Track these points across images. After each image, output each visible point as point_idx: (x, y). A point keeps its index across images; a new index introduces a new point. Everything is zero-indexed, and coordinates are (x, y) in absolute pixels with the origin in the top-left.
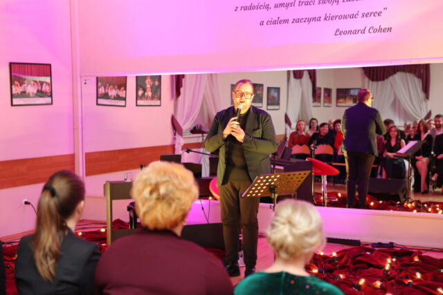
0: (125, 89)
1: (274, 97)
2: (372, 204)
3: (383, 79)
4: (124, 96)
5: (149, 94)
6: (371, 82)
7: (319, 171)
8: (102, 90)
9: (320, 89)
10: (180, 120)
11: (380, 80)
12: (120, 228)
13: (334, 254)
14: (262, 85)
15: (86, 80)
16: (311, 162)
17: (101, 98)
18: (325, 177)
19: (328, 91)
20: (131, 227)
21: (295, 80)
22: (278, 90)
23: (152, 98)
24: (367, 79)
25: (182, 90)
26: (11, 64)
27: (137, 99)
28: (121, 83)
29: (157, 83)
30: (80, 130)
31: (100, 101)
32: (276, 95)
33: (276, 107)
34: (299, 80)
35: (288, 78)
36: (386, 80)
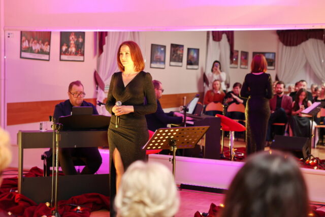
0: (49, 44)
1: (193, 58)
3: (296, 45)
4: (48, 50)
5: (73, 50)
6: (285, 47)
7: (228, 128)
8: (26, 44)
9: (237, 51)
10: (102, 76)
11: (293, 45)
12: (37, 176)
14: (182, 46)
15: (9, 34)
16: (219, 119)
17: (25, 51)
18: (233, 132)
19: (245, 54)
20: (45, 175)
21: (214, 42)
22: (197, 51)
23: (76, 54)
24: (281, 44)
25: (105, 47)
27: (61, 54)
28: (45, 38)
29: (81, 40)
30: (3, 81)
31: (24, 55)
32: (195, 55)
33: (195, 67)
34: (217, 43)
35: (208, 40)
36: (298, 46)
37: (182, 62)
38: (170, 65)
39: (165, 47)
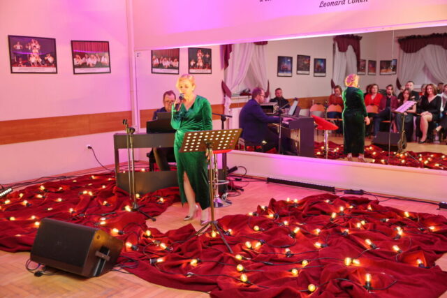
0: (178, 60)
1: (320, 67)
3: (416, 51)
4: (177, 66)
5: (201, 64)
6: (405, 54)
8: (156, 62)
9: (365, 61)
10: (228, 85)
11: (413, 52)
14: (309, 57)
15: (138, 54)
17: (156, 67)
18: (327, 131)
19: (373, 63)
21: (340, 53)
22: (324, 61)
23: (204, 68)
24: (402, 51)
25: (230, 61)
26: (72, 42)
27: (189, 68)
28: (174, 55)
29: (207, 56)
30: (135, 93)
31: (155, 70)
32: (322, 65)
33: (323, 74)
34: (344, 53)
35: (334, 52)
36: (418, 52)
37: (309, 70)
38: (297, 74)
39: (291, 58)
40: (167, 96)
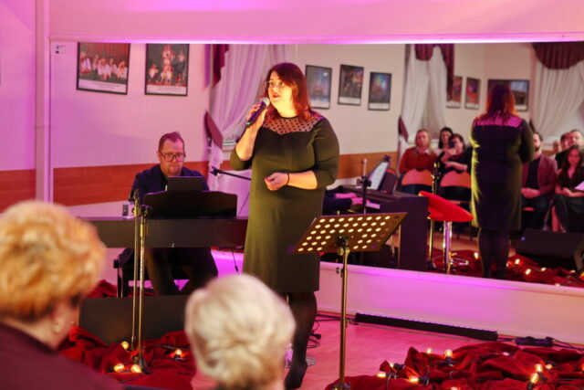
1: (380, 89)
2: (528, 272)
3: (568, 67)
4: (124, 76)
5: (168, 75)
6: (546, 70)
7: (441, 215)
8: (86, 65)
9: (461, 78)
10: (218, 121)
11: (562, 67)
12: (105, 296)
13: (449, 353)
14: (361, 69)
15: (58, 47)
16: (425, 199)
17: (83, 78)
18: (450, 224)
19: (474, 83)
20: (119, 295)
21: (418, 62)
22: (388, 77)
23: (174, 81)
24: (539, 65)
25: (223, 70)
28: (120, 54)
29: (182, 58)
30: (46, 130)
31: (83, 83)
32: (384, 85)
33: (385, 106)
34: (424, 63)
35: (407, 59)
36: (571, 68)
37: (360, 97)
38: (339, 103)
39: (330, 70)
40: (168, 142)
